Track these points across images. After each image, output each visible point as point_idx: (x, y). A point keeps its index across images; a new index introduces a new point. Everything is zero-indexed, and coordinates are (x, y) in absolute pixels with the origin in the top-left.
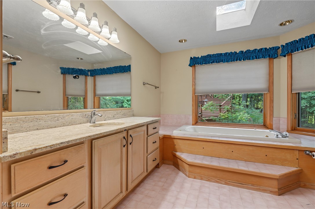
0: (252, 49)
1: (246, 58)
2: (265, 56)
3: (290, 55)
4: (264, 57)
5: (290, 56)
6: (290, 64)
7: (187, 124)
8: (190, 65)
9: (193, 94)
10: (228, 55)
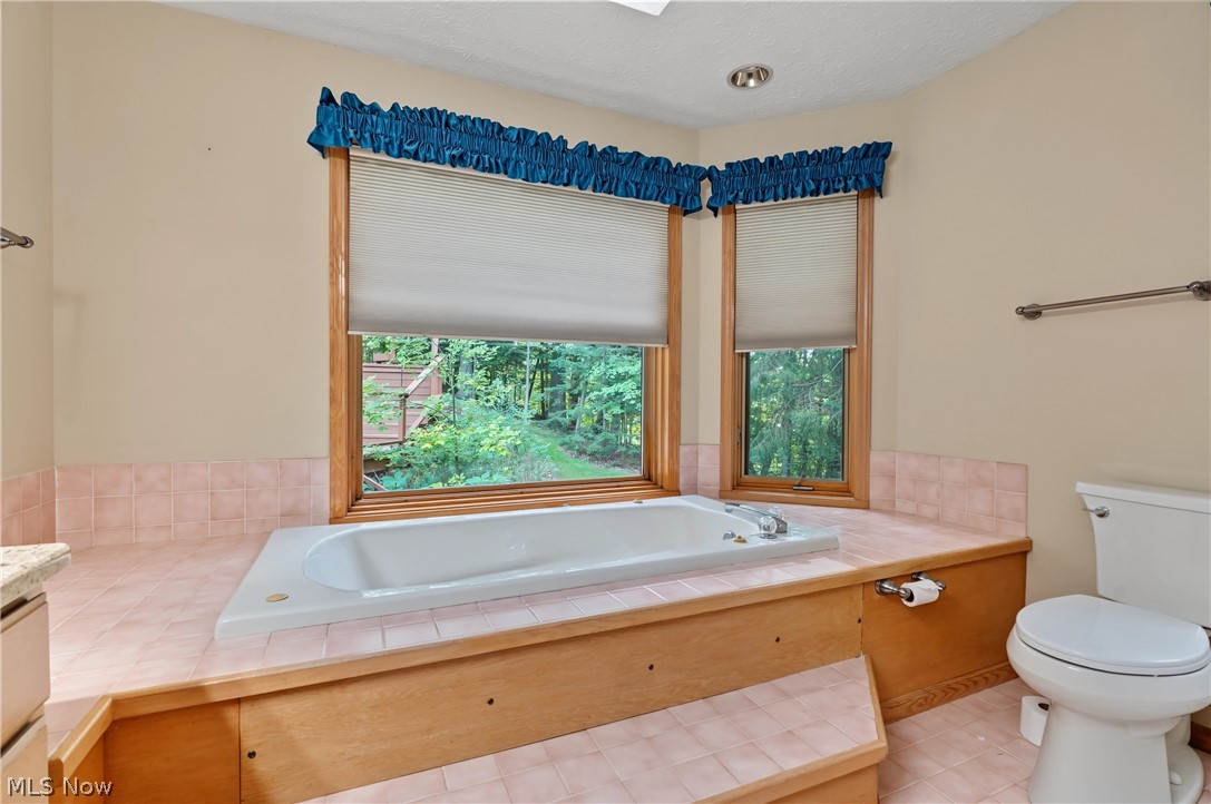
0: (625, 148)
1: (604, 183)
2: (665, 193)
3: (730, 213)
4: (662, 197)
5: (733, 215)
6: (730, 245)
7: (293, 517)
8: (316, 141)
9: (332, 329)
10: (532, 141)
